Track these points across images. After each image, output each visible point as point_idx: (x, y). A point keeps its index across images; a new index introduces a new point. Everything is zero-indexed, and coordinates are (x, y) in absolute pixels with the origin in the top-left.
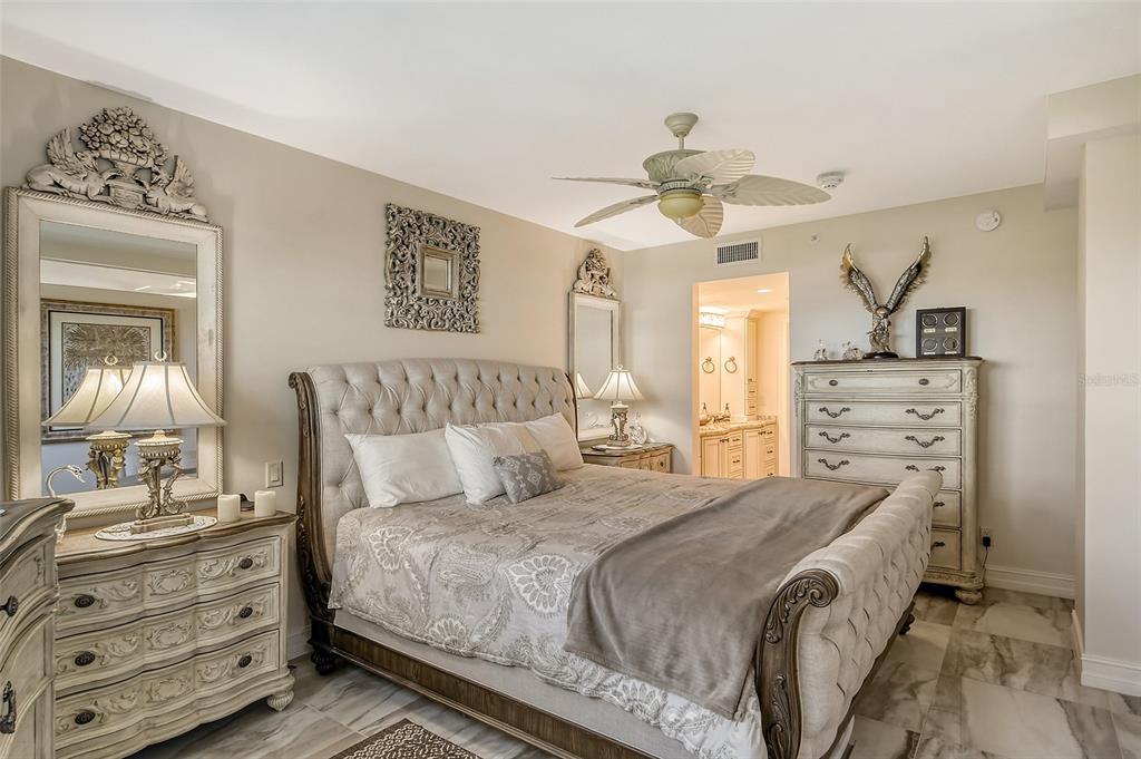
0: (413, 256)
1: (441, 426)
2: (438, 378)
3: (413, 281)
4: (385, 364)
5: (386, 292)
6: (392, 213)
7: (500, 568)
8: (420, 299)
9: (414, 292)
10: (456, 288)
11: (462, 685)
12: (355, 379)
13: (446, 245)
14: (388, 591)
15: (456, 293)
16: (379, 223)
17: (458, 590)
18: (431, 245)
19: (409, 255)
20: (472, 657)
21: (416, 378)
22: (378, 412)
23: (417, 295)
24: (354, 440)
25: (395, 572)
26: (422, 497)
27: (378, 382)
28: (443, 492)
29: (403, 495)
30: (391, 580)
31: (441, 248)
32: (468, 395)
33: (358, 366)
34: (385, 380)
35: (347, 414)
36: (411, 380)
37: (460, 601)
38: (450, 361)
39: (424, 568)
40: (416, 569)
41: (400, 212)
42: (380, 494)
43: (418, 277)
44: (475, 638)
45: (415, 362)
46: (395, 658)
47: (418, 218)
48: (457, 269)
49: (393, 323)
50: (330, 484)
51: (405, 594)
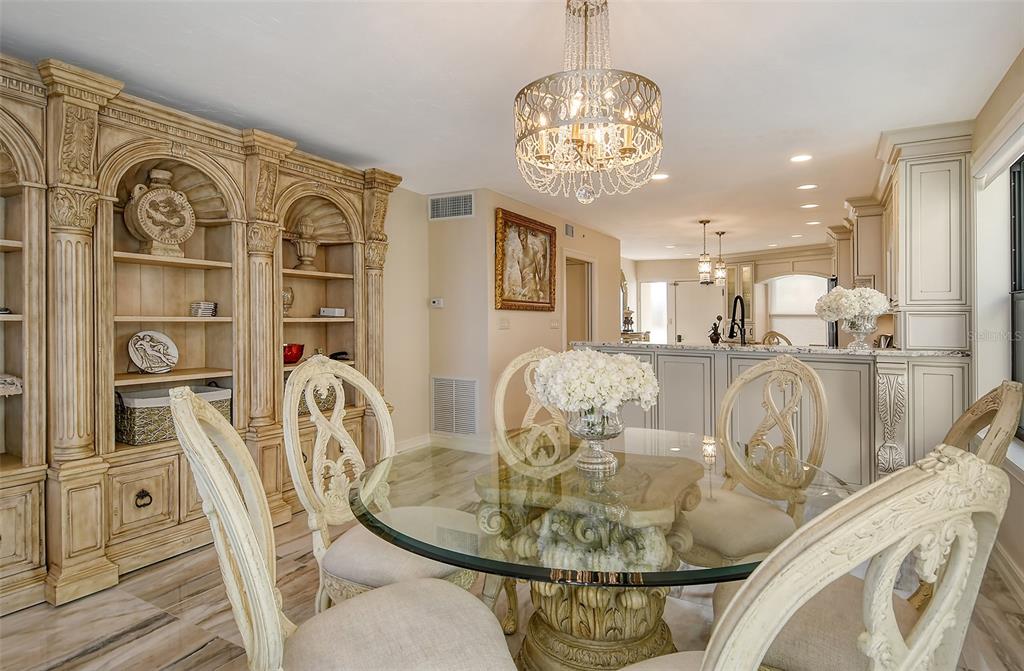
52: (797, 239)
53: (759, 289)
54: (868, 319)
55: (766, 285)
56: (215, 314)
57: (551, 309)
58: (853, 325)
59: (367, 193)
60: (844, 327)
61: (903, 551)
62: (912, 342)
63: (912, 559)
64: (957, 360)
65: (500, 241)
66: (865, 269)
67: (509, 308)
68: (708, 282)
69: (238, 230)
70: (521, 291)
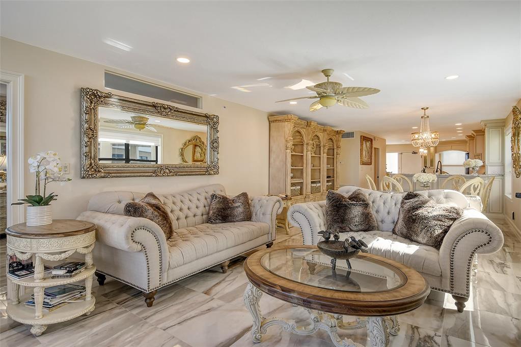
52: (454, 138)
53: (437, 156)
54: (477, 167)
55: (440, 154)
56: (313, 167)
57: (371, 164)
58: (473, 168)
59: (337, 136)
60: (471, 169)
61: (473, 185)
62: (489, 173)
63: (474, 185)
64: (501, 177)
65: (362, 145)
66: (479, 151)
67: (363, 164)
68: (415, 153)
69: (322, 148)
70: (365, 159)
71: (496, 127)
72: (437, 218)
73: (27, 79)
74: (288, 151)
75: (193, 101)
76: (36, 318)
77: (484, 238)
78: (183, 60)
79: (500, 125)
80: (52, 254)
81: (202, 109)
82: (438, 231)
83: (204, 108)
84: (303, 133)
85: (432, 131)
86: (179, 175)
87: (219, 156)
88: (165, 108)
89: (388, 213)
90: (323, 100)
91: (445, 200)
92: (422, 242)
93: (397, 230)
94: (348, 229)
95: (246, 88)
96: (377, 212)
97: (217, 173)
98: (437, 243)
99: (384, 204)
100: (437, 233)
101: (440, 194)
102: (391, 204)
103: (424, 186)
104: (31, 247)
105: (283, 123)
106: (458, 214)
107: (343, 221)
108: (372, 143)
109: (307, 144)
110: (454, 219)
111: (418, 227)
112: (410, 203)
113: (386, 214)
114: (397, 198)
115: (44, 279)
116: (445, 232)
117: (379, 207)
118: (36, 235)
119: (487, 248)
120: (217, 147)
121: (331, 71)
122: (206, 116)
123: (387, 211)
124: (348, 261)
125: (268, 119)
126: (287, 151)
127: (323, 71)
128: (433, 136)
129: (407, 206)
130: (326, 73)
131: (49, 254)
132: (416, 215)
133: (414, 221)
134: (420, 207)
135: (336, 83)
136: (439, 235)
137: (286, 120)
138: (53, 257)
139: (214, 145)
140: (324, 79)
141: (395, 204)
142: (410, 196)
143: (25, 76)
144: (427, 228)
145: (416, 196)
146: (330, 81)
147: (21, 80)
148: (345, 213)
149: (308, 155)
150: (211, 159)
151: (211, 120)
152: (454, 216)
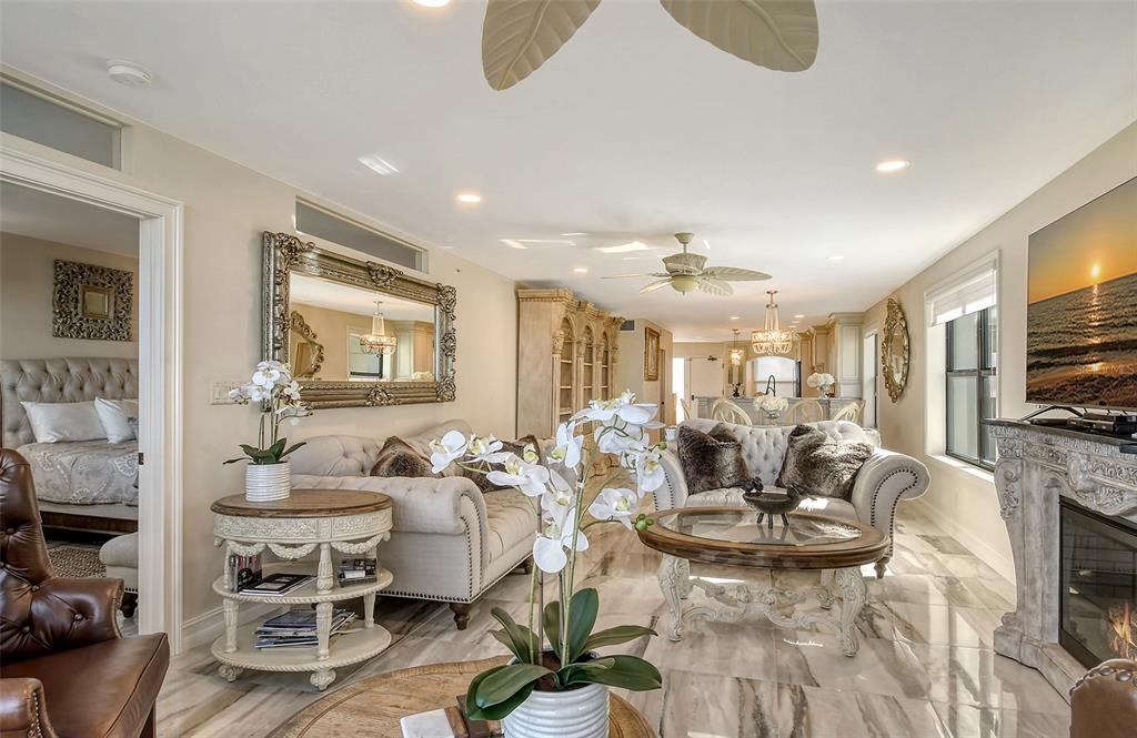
0: (76, 292)
1: (94, 400)
2: (94, 370)
3: (76, 308)
4: (52, 361)
5: (54, 315)
6: (59, 265)
7: (110, 462)
8: (81, 319)
9: (77, 314)
10: (112, 312)
11: (89, 520)
12: (28, 369)
13: (104, 285)
14: (47, 482)
15: (112, 315)
16: (50, 271)
17: (87, 474)
18: (91, 285)
19: (72, 292)
20: (93, 504)
21: (74, 370)
22: (45, 389)
23: (78, 317)
24: (27, 405)
25: (52, 472)
26: (75, 439)
27: (46, 371)
28: (91, 437)
29: (61, 437)
30: (49, 476)
31: (100, 287)
32: (118, 381)
33: (31, 361)
34: (51, 370)
35: (21, 390)
36: (72, 371)
37: (88, 479)
38: (105, 359)
39: (68, 467)
40: (64, 468)
41: (65, 264)
42: (44, 435)
43: (79, 305)
44: (95, 494)
45: (76, 360)
46: (51, 516)
47: (80, 268)
48: (112, 300)
49: (59, 334)
50: (10, 430)
51: (58, 481)
53: (749, 364)
54: (827, 385)
55: (753, 362)
57: (657, 379)
58: (821, 388)
59: (613, 327)
65: (647, 344)
66: (820, 360)
67: (650, 380)
68: (713, 359)
69: (594, 350)
70: (652, 371)
71: (850, 324)
72: (845, 460)
73: (187, 211)
74: (557, 356)
75: (410, 255)
76: (322, 658)
77: (909, 478)
78: (469, 198)
79: (859, 321)
80: (355, 542)
81: (428, 273)
82: (847, 477)
83: (432, 272)
84: (572, 322)
85: (782, 329)
86: (403, 404)
87: (455, 366)
88: (383, 273)
89: (766, 458)
90: (680, 281)
91: (840, 435)
92: (826, 493)
93: (784, 481)
94: (719, 485)
95: (523, 243)
96: (750, 456)
97: (452, 398)
98: (846, 493)
99: (758, 444)
100: (846, 479)
101: (833, 426)
102: (768, 443)
103: (770, 417)
104: (317, 533)
105: (547, 304)
106: (868, 452)
107: (712, 473)
108: (658, 342)
109: (578, 343)
110: (863, 460)
111: (820, 473)
112: (802, 440)
113: (763, 460)
114: (775, 436)
115: (333, 588)
116: (854, 477)
117: (751, 450)
118: (331, 510)
119: (913, 490)
120: (452, 349)
121: (690, 236)
122: (438, 289)
123: (763, 454)
124: (783, 516)
125: (517, 294)
126: (555, 356)
127: (677, 235)
128: (784, 337)
129: (798, 445)
130: (683, 238)
131: (348, 542)
132: (815, 457)
133: (814, 465)
134: (819, 445)
135: (702, 257)
136: (847, 483)
137: (552, 299)
138: (357, 546)
139: (448, 344)
140: (678, 249)
141: (775, 445)
142: (799, 431)
143: (185, 207)
144: (834, 474)
145: (808, 430)
146: (688, 252)
147: (178, 213)
148: (714, 460)
149: (580, 364)
150: (441, 370)
151: (440, 295)
152: (863, 456)
